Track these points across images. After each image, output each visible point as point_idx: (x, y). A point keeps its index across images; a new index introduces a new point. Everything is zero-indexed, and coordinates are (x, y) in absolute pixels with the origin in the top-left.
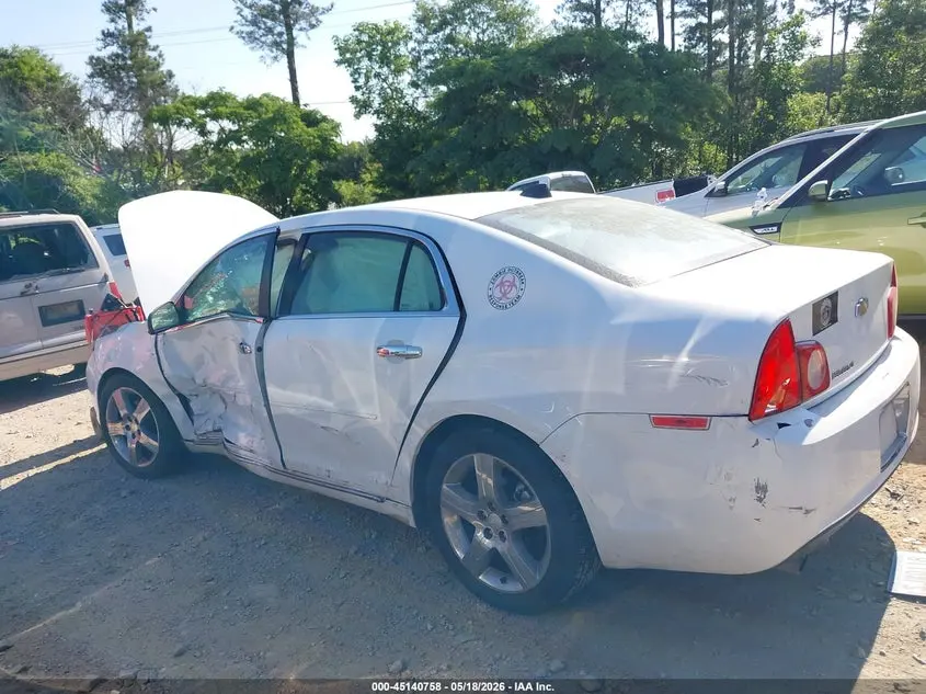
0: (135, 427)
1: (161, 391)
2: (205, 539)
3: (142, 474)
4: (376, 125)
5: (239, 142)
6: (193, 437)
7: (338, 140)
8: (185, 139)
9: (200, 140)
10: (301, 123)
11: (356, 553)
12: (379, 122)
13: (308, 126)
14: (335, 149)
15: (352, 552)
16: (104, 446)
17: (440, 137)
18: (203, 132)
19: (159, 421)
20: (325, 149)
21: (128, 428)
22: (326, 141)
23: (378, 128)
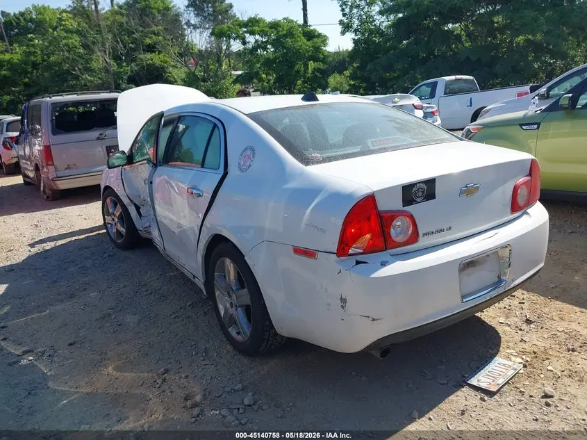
0: (116, 220)
1: (126, 201)
2: (125, 286)
3: (118, 246)
4: (354, 39)
5: (265, 49)
6: (141, 229)
7: (324, 49)
8: (236, 46)
9: (242, 47)
10: (303, 38)
11: (189, 306)
12: (356, 38)
13: (308, 40)
14: (323, 54)
15: (188, 304)
16: (105, 231)
17: (395, 48)
18: (244, 43)
19: (125, 218)
20: (317, 54)
21: (113, 219)
22: (317, 49)
23: (355, 42)
